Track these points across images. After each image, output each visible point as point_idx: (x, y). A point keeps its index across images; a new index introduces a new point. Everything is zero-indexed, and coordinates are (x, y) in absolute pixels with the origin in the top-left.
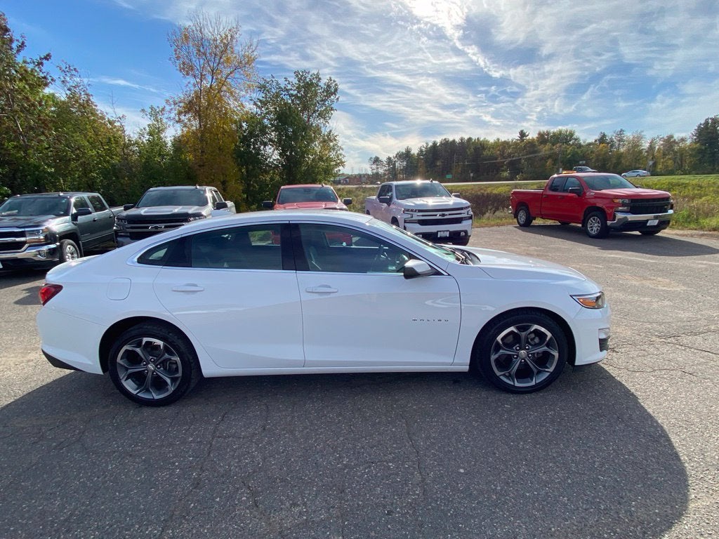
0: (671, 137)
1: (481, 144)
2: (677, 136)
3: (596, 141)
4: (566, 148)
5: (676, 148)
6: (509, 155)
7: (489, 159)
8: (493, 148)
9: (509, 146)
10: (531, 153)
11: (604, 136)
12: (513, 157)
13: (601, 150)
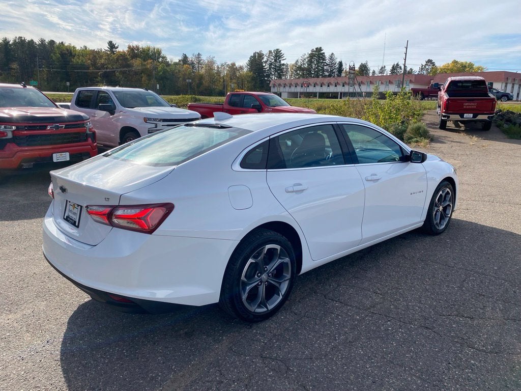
0: (233, 65)
1: (67, 50)
2: (237, 65)
3: (180, 61)
4: (156, 65)
5: (238, 74)
6: (103, 65)
7: (80, 68)
8: (82, 56)
9: (101, 57)
10: (124, 67)
11: (185, 57)
12: (107, 68)
13: (186, 70)
